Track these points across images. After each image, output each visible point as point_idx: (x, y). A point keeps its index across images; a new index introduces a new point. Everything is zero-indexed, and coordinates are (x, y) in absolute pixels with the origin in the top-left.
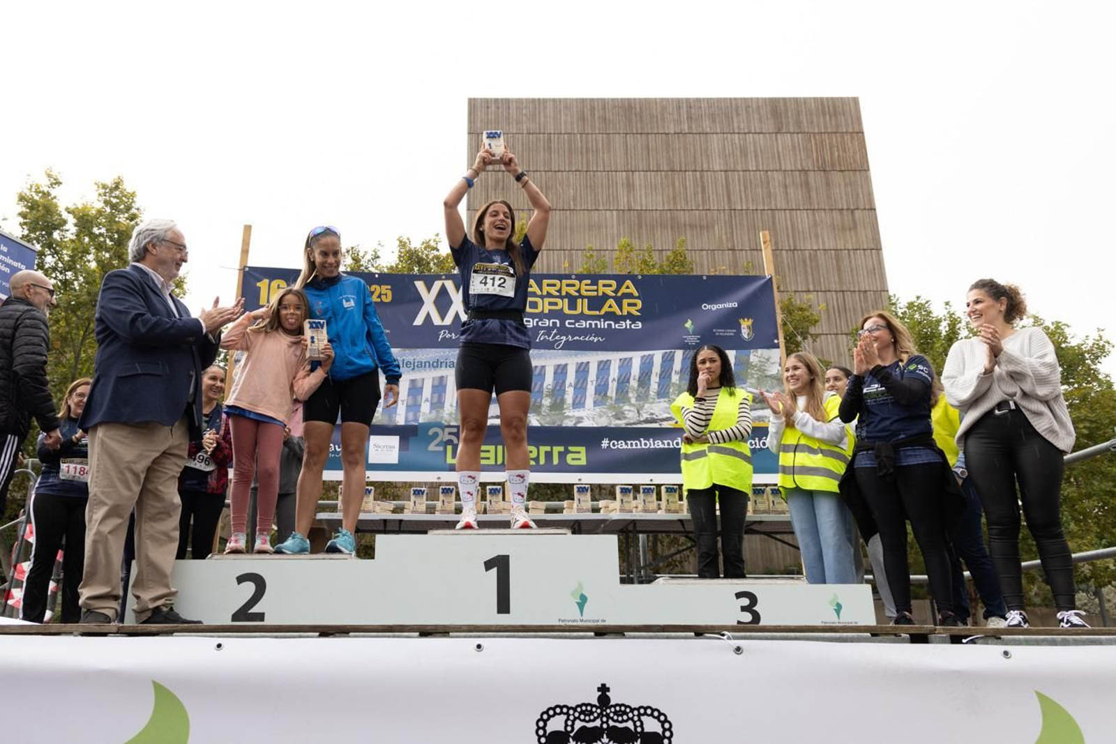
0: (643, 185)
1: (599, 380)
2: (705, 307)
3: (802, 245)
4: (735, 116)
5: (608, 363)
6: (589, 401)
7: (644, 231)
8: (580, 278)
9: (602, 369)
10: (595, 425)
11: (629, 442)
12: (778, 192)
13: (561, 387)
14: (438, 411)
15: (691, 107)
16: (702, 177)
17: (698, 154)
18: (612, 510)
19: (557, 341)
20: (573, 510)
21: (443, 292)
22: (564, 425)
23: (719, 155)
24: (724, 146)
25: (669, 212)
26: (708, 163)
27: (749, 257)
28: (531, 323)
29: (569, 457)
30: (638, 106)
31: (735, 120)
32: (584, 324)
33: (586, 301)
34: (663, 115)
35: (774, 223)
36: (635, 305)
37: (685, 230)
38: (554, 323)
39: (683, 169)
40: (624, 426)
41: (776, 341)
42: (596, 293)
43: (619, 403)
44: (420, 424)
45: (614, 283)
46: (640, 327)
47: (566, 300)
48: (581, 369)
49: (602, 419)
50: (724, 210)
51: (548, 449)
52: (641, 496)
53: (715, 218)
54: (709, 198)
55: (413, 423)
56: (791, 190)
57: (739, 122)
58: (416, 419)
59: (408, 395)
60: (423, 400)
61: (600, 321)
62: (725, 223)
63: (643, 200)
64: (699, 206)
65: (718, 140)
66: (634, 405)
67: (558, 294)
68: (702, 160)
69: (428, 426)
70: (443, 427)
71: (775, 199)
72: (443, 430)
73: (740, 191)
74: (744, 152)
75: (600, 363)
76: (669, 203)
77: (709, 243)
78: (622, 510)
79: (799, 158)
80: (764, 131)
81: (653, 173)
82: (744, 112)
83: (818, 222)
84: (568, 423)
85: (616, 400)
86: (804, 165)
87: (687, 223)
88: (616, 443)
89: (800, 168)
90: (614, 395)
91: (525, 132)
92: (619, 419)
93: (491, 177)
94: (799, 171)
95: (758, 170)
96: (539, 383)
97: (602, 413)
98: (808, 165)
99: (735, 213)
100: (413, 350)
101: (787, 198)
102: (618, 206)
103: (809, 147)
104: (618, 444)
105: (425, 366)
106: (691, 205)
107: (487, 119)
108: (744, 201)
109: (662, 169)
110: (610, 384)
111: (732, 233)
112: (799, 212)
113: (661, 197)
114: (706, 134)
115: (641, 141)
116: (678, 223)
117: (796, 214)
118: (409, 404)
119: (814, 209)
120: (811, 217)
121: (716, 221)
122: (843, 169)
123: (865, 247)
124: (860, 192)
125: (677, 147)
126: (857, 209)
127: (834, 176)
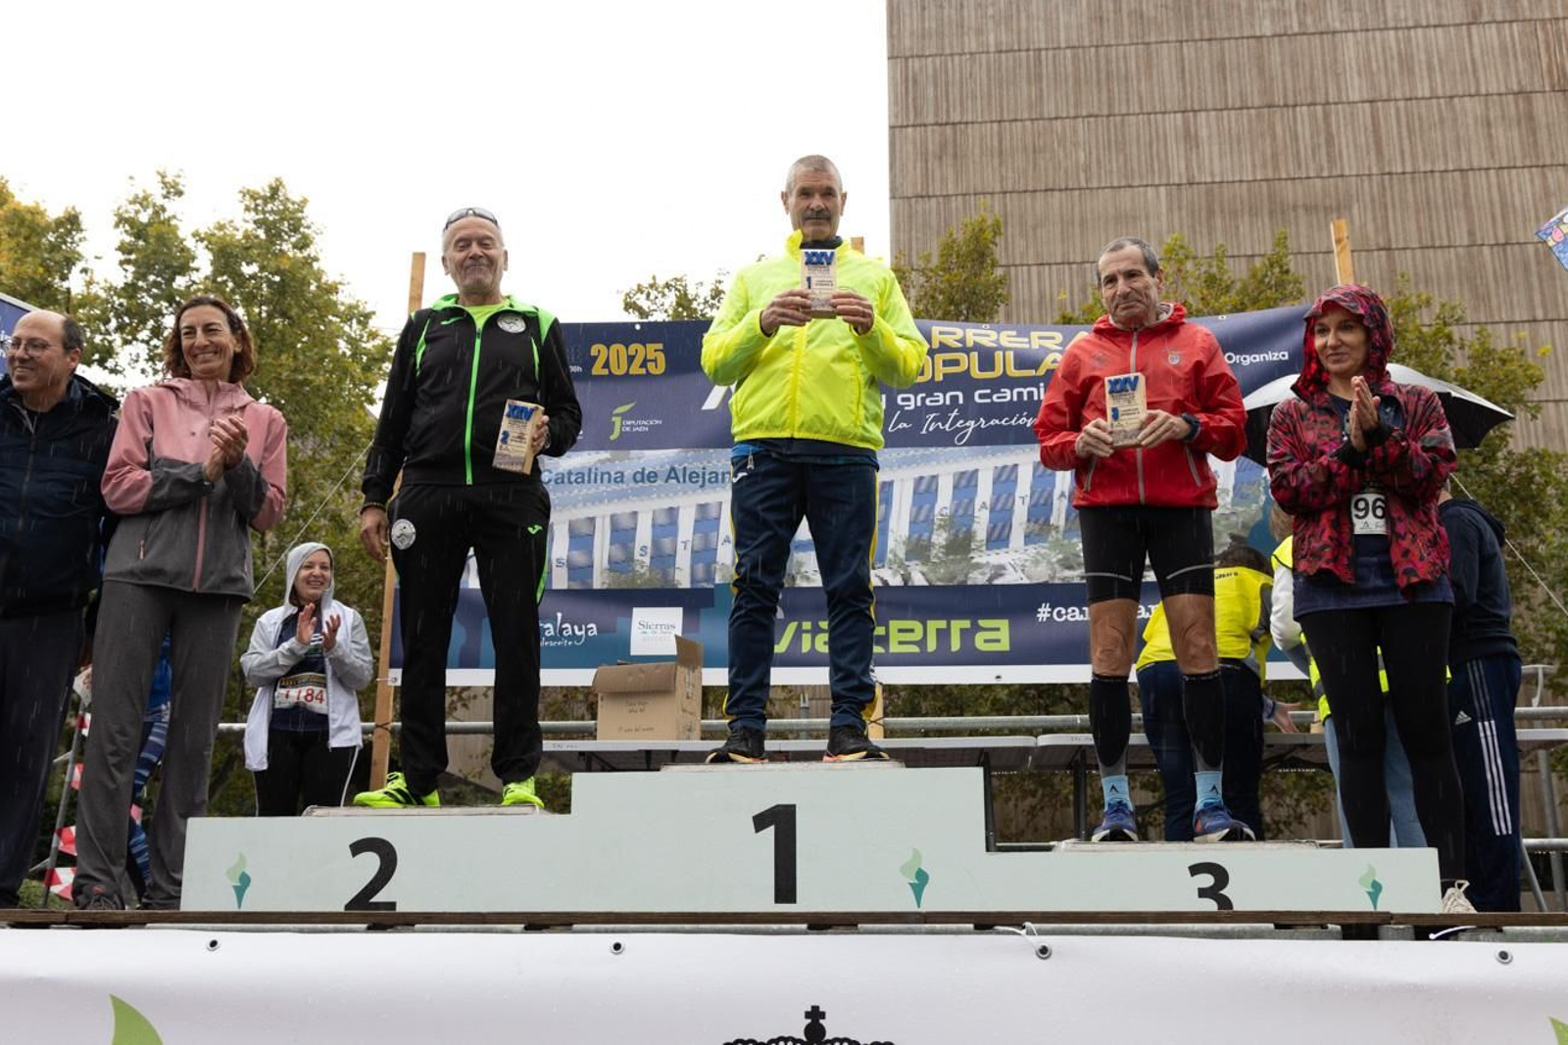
1: (1036, 495)
2: (1230, 358)
3: (1521, 234)
6: (1017, 535)
7: (1218, 221)
9: (1040, 476)
10: (1026, 581)
12: (1473, 136)
13: (966, 510)
16: (1326, 116)
17: (1318, 73)
19: (958, 430)
22: (969, 583)
24: (1368, 52)
25: (1264, 184)
26: (1339, 88)
27: (1419, 262)
28: (912, 403)
29: (980, 639)
32: (1008, 395)
35: (1466, 195)
37: (1296, 218)
38: (954, 399)
39: (1291, 102)
40: (1076, 580)
44: (715, 585)
47: (975, 355)
48: (1004, 478)
49: (1039, 569)
51: (942, 624)
53: (1354, 192)
54: (1340, 152)
55: (705, 585)
56: (1499, 132)
57: (1396, 7)
58: (710, 577)
59: (694, 533)
60: (721, 540)
61: (1038, 388)
62: (1373, 200)
63: (1214, 163)
64: (1322, 169)
65: (1357, 43)
67: (962, 344)
68: (1326, 82)
71: (1469, 151)
73: (1401, 139)
74: (1406, 63)
76: (1264, 166)
79: (1513, 68)
80: (1445, 22)
81: (1232, 112)
83: (1552, 187)
84: (978, 578)
85: (1065, 532)
86: (1523, 83)
87: (1300, 203)
88: (1063, 611)
89: (1516, 88)
90: (1062, 523)
91: (992, 49)
92: (1070, 568)
93: (933, 136)
94: (1515, 94)
95: (1434, 97)
96: (927, 506)
97: (1039, 557)
98: (1532, 83)
99: (1391, 180)
100: (702, 451)
101: (1491, 146)
102: (1169, 178)
103: (1534, 46)
104: (1067, 614)
105: (723, 480)
106: (1307, 168)
107: (923, 29)
108: (1407, 156)
109: (1250, 105)
110: (1056, 502)
111: (1387, 217)
112: (1514, 171)
113: (1249, 157)
114: (1334, 33)
115: (1211, 55)
116: (1282, 203)
117: (1509, 174)
118: (696, 548)
119: (1544, 166)
120: (1537, 181)
121: (1355, 197)
125: (1278, 60)
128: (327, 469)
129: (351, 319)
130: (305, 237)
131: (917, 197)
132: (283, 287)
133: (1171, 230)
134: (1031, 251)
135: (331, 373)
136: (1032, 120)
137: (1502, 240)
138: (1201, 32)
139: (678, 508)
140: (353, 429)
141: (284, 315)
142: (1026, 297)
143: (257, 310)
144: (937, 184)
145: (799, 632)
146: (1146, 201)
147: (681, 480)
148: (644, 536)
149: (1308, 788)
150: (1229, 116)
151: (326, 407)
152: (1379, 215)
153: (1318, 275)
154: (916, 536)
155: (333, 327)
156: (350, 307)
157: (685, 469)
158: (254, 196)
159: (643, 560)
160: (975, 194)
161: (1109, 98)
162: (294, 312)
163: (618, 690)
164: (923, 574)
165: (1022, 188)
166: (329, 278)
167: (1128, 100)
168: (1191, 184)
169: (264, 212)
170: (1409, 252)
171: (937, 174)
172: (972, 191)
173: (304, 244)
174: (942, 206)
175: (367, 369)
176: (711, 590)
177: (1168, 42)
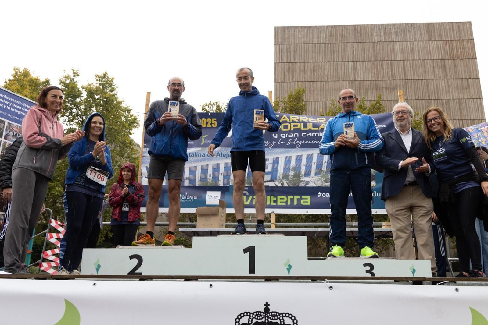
0: (362, 68)
1: (318, 162)
3: (442, 97)
4: (408, 33)
6: (313, 173)
9: (319, 157)
10: (315, 186)
12: (430, 70)
13: (299, 166)
15: (385, 29)
16: (391, 64)
17: (389, 53)
19: (297, 144)
22: (300, 186)
23: (400, 53)
24: (403, 47)
25: (374, 81)
26: (395, 56)
28: (285, 136)
29: (302, 201)
30: (359, 29)
31: (408, 35)
32: (311, 135)
33: (311, 124)
34: (372, 33)
35: (427, 86)
37: (383, 90)
38: (296, 135)
39: (382, 60)
44: (230, 185)
45: (324, 119)
47: (302, 124)
48: (309, 157)
49: (319, 182)
50: (402, 80)
51: (292, 197)
53: (398, 84)
54: (395, 74)
55: (227, 185)
56: (436, 70)
57: (410, 36)
58: (228, 183)
59: (224, 171)
61: (319, 133)
62: (403, 86)
63: (361, 76)
64: (390, 78)
65: (399, 45)
67: (298, 121)
68: (391, 55)
71: (429, 75)
73: (411, 70)
74: (413, 51)
76: (375, 77)
77: (395, 97)
79: (440, 53)
80: (423, 40)
81: (366, 62)
82: (413, 31)
83: (450, 85)
84: (302, 185)
85: (326, 172)
86: (443, 57)
87: (384, 87)
88: (325, 194)
89: (441, 58)
90: (325, 170)
91: (303, 43)
92: (327, 182)
93: (286, 66)
94: (441, 60)
95: (419, 60)
96: (288, 164)
97: (319, 179)
98: (445, 57)
99: (408, 81)
100: (227, 148)
101: (434, 73)
102: (349, 79)
103: (446, 47)
106: (386, 78)
107: (284, 37)
108: (412, 75)
109: (371, 60)
110: (323, 164)
111: (407, 91)
112: (440, 80)
113: (371, 74)
114: (393, 42)
115: (361, 46)
116: (379, 87)
118: (225, 175)
119: (448, 79)
120: (446, 83)
121: (398, 86)
122: (463, 58)
123: (474, 98)
124: (471, 70)
125: (379, 48)
126: (470, 78)
127: (458, 62)
128: (118, 152)
129: (125, 111)
130: (113, 88)
131: (281, 82)
132: (107, 102)
134: (312, 98)
135: (120, 126)
136: (313, 62)
137: (437, 98)
138: (359, 41)
139: (220, 164)
140: (125, 142)
141: (107, 110)
142: (311, 110)
143: (99, 108)
144: (287, 79)
145: (253, 198)
147: (221, 156)
148: (210, 172)
149: (385, 244)
150: (365, 63)
151: (118, 135)
152: (405, 91)
153: (388, 106)
154: (285, 173)
155: (121, 113)
156: (125, 108)
157: (222, 153)
158: (99, 77)
159: (210, 178)
161: (334, 57)
162: (110, 109)
163: (202, 214)
164: (287, 183)
165: (310, 80)
166: (120, 99)
167: (339, 58)
168: (355, 81)
169: (102, 81)
170: (412, 101)
171: (287, 76)
172: (296, 81)
173: (112, 90)
174: (288, 85)
175: (130, 125)
176: (229, 187)
177: (350, 43)
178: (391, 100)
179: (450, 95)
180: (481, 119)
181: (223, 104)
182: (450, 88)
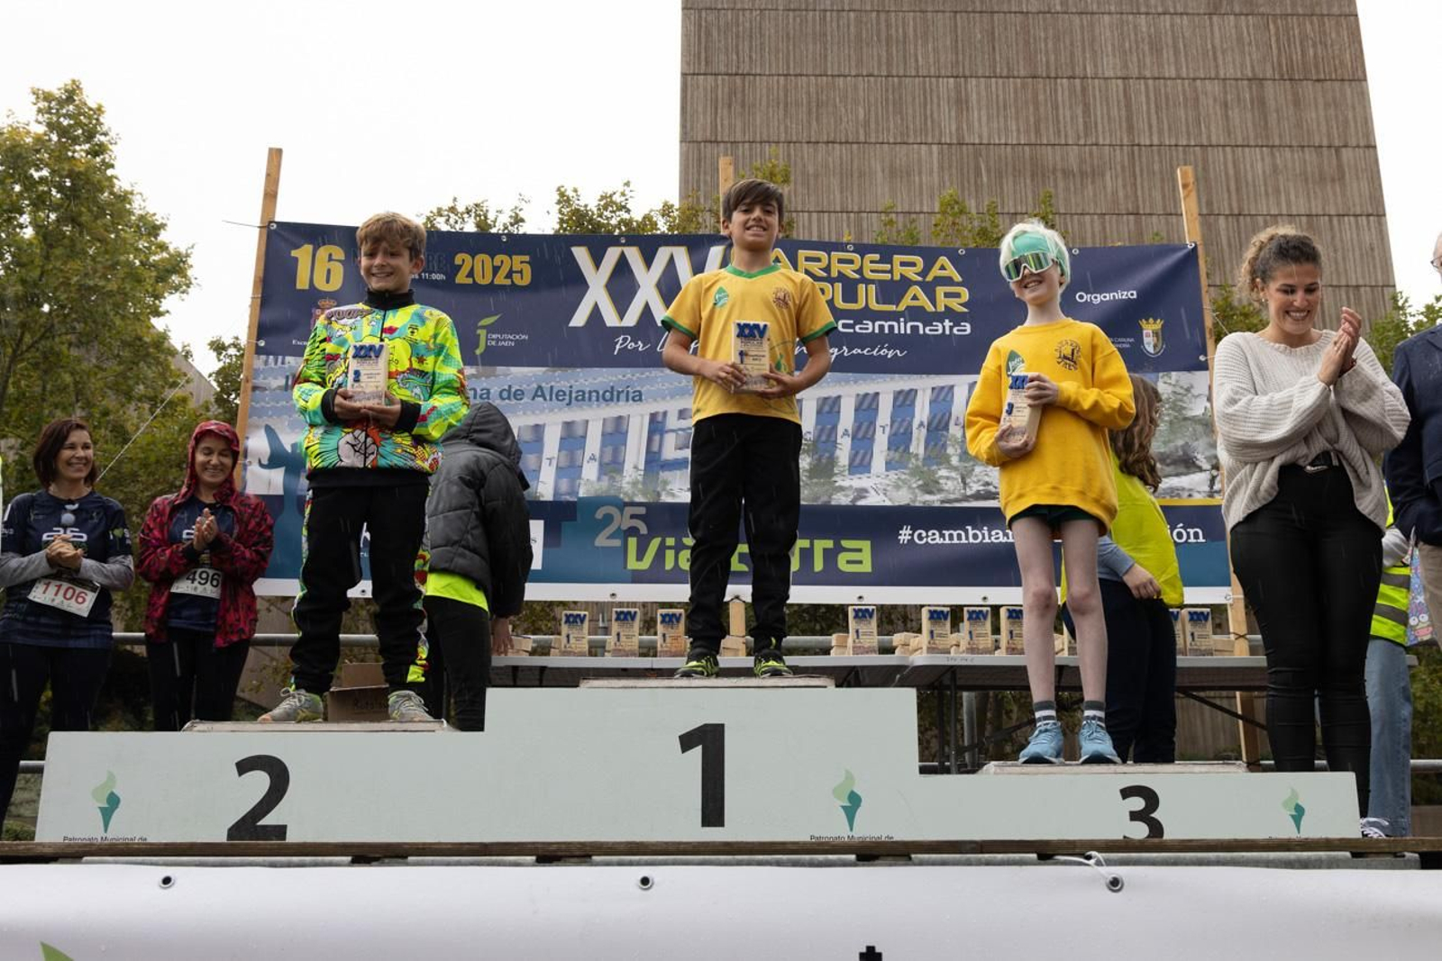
0: (984, 102)
1: (896, 425)
2: (1081, 297)
5: (912, 394)
6: (878, 461)
7: (985, 180)
8: (862, 250)
9: (900, 406)
10: (888, 503)
11: (947, 533)
12: (1212, 114)
13: (829, 436)
14: (612, 478)
16: (1084, 89)
17: (1078, 52)
18: (916, 650)
20: (845, 650)
21: (622, 266)
22: (833, 503)
24: (1122, 34)
25: (1027, 148)
26: (1096, 66)
29: (842, 560)
32: (870, 327)
33: (872, 288)
36: (958, 295)
37: (1055, 180)
39: (1053, 75)
40: (937, 504)
41: (1202, 358)
42: (889, 275)
43: (929, 466)
44: (580, 499)
45: (919, 260)
46: (969, 331)
47: (839, 286)
48: (865, 405)
49: (900, 493)
51: (805, 544)
52: (965, 626)
53: (1107, 160)
54: (1096, 124)
55: (568, 498)
56: (1235, 114)
58: (574, 492)
59: (560, 451)
60: (587, 457)
61: (898, 322)
62: (1123, 169)
63: (981, 127)
64: (1079, 139)
65: (1112, 24)
66: (956, 469)
67: (825, 275)
68: (1084, 59)
69: (594, 503)
70: (622, 505)
71: (1208, 128)
72: (622, 511)
73: (1149, 111)
74: (1156, 49)
75: (898, 394)
76: (1027, 132)
78: (931, 650)
79: (1248, 57)
80: (1190, 11)
81: (1000, 81)
83: (1281, 166)
84: (842, 499)
85: (924, 459)
86: (1257, 69)
87: (1059, 168)
88: (924, 534)
89: (1250, 75)
90: (921, 451)
91: (781, 8)
92: (931, 493)
93: (723, 84)
94: (1249, 80)
95: (1179, 77)
97: (900, 483)
98: (1264, 71)
99: (1140, 150)
100: (570, 371)
101: (1228, 125)
102: (940, 137)
103: (1266, 38)
104: (927, 536)
105: (590, 399)
106: (1066, 136)
108: (1155, 129)
109: (1016, 74)
110: (915, 432)
111: (1135, 184)
112: (1247, 150)
113: (1014, 123)
114: (1093, 13)
115: (982, 26)
116: (1043, 168)
117: (1243, 153)
118: (561, 465)
119: (1273, 146)
120: (1268, 160)
121: (1108, 165)
122: (1322, 77)
123: (1358, 212)
124: (1350, 116)
125: (1042, 35)
126: (1345, 146)
127: (1308, 89)
128: (111, 379)
130: (102, 144)
131: (705, 142)
132: (75, 191)
133: (942, 185)
134: (812, 199)
136: (816, 76)
137: (1236, 212)
139: (544, 425)
140: (140, 339)
143: (44, 216)
144: (725, 131)
145: (664, 549)
146: (920, 160)
147: (548, 398)
151: (116, 314)
152: (1128, 183)
155: (126, 237)
157: (552, 387)
158: (48, 98)
160: (761, 142)
161: (888, 60)
162: (85, 218)
165: (805, 139)
167: (905, 64)
168: (960, 144)
171: (726, 122)
172: (758, 139)
173: (98, 151)
176: (574, 503)
177: (943, 12)
178: (1082, 214)
179: (1279, 204)
180: (1381, 284)
181: (500, 212)
182: (1280, 177)
